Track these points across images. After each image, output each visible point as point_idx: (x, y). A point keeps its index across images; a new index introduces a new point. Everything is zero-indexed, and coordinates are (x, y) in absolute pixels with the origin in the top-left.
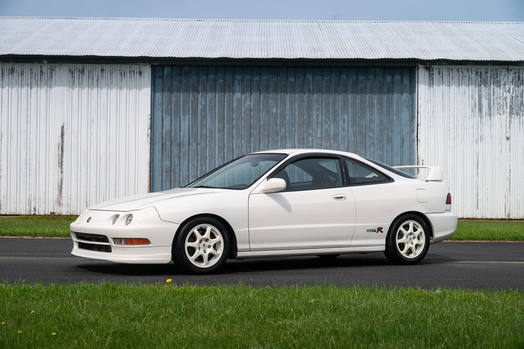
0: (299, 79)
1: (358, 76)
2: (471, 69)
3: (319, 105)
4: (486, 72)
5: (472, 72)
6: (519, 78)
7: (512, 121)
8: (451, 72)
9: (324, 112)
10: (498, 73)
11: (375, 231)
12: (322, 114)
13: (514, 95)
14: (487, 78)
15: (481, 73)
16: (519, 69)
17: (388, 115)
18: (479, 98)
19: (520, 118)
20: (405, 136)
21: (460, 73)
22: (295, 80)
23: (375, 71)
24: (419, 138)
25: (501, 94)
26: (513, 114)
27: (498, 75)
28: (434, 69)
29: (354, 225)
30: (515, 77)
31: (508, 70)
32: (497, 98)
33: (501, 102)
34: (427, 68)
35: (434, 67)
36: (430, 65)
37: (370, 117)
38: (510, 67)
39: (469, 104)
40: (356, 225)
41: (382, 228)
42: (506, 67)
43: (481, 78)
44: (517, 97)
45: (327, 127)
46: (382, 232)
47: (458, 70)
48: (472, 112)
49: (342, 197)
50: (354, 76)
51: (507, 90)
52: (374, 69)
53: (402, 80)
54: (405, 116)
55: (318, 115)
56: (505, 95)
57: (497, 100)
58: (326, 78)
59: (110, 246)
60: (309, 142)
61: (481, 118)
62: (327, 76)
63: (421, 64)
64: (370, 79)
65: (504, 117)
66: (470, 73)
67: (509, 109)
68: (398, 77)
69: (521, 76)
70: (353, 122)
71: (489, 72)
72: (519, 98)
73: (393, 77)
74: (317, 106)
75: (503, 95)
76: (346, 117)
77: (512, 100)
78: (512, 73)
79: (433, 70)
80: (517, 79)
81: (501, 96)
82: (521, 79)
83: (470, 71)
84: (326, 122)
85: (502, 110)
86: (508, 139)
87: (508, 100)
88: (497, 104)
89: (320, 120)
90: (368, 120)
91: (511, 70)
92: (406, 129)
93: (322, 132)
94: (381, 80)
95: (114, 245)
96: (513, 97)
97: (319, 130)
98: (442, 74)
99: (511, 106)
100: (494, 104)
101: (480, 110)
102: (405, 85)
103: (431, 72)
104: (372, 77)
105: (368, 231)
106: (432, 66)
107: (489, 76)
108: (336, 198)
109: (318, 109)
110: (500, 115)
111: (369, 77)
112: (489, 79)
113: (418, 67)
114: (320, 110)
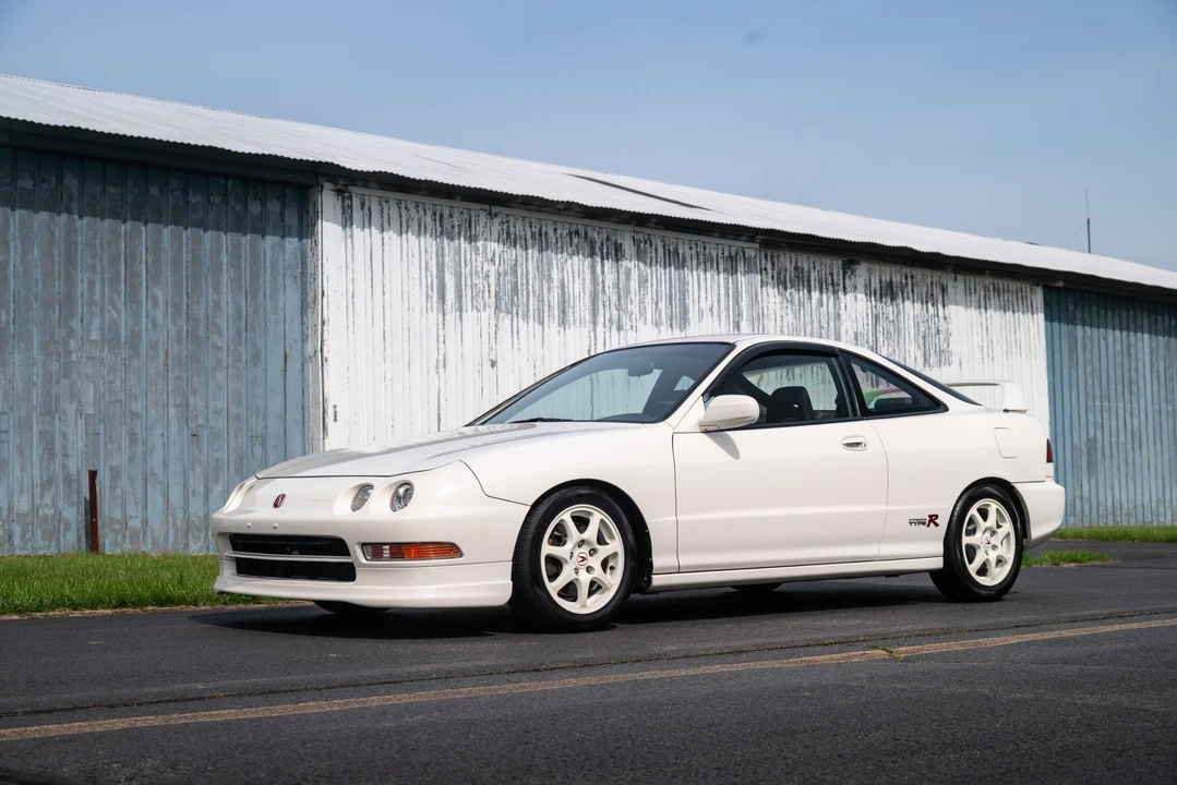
0: (45, 186)
1: (186, 193)
2: (424, 204)
3: (94, 256)
4: (451, 216)
5: (425, 210)
6: (508, 234)
7: (499, 325)
8: (385, 206)
9: (106, 276)
10: (473, 220)
11: (924, 524)
12: (103, 280)
13: (501, 270)
14: (453, 227)
15: (441, 216)
16: (507, 215)
17: (255, 296)
18: (438, 271)
19: (512, 321)
20: (291, 348)
21: (404, 212)
22: (34, 186)
23: (226, 186)
24: (325, 354)
25: (479, 264)
26: (501, 311)
27: (473, 224)
28: (354, 195)
29: (883, 508)
30: (503, 230)
31: (490, 213)
32: (471, 275)
33: (479, 281)
34: (339, 192)
35: (354, 190)
36: (346, 186)
37: (215, 297)
38: (495, 209)
39: (421, 282)
40: (890, 508)
41: (937, 516)
42: (487, 207)
43: (441, 225)
44: (506, 274)
45: (115, 316)
46: (937, 525)
47: (399, 203)
48: (427, 300)
49: (859, 444)
50: (178, 193)
51: (489, 257)
52: (222, 181)
53: (282, 214)
54: (291, 299)
55: (92, 283)
56: (485, 270)
57: (472, 279)
58: (111, 190)
59: (351, 564)
60: (71, 352)
61: (444, 315)
62: (115, 185)
63: (327, 181)
64: (213, 204)
65: (484, 315)
66: (421, 213)
67: (493, 300)
68: (274, 206)
69: (512, 229)
70: (177, 307)
71: (456, 215)
72: (508, 278)
73: (263, 204)
74: (89, 260)
75: (482, 269)
76: (160, 294)
77: (499, 279)
78: (497, 220)
79: (351, 197)
80: (505, 235)
81: (479, 269)
82: (513, 236)
83: (421, 209)
84: (112, 302)
85: (480, 300)
86: (493, 364)
87: (492, 280)
88: (472, 286)
89: (97, 296)
90: (211, 304)
91: (496, 215)
92: (294, 332)
93: (102, 329)
94: (238, 209)
95: (364, 561)
96: (499, 274)
97: (96, 322)
98: (370, 209)
99: (497, 293)
100: (466, 285)
101: (442, 298)
102: (290, 227)
103: (347, 202)
104: (217, 199)
105: (911, 523)
106: (351, 189)
107: (456, 224)
108: (848, 445)
109: (94, 267)
110: (478, 310)
111: (211, 198)
112: (456, 230)
113: (322, 187)
114: (99, 269)
